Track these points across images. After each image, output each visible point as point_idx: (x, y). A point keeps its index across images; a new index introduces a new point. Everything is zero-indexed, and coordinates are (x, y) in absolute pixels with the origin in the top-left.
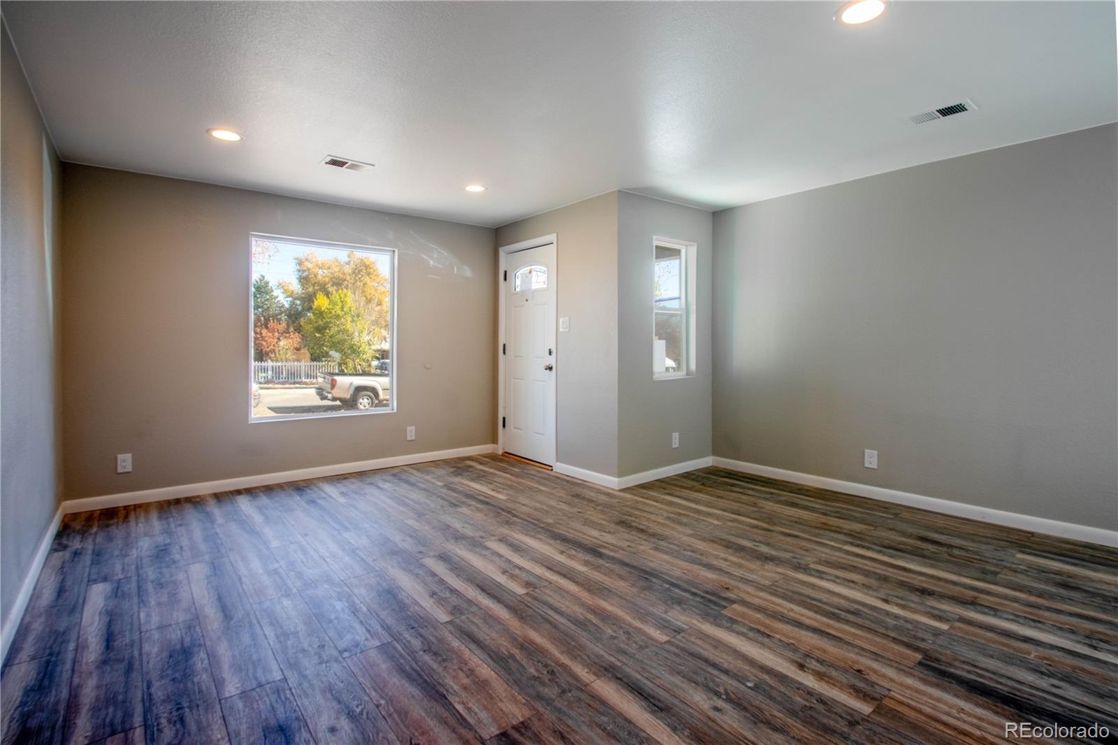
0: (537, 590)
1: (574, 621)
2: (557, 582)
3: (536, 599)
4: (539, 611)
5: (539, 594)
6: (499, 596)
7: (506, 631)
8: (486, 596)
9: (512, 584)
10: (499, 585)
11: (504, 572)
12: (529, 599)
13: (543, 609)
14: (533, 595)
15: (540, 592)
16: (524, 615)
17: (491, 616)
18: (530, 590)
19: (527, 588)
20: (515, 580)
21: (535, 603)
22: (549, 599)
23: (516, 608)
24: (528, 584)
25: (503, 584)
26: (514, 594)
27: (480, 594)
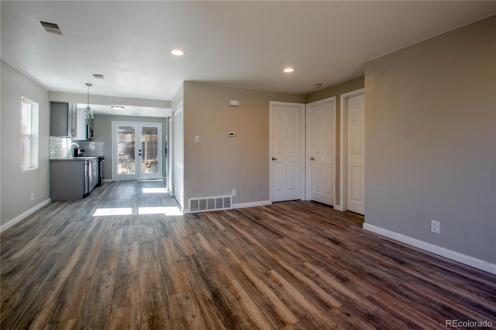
0: (265, 271)
1: (254, 257)
2: (253, 275)
3: (267, 267)
4: (267, 262)
5: (264, 269)
6: (284, 271)
7: (281, 257)
8: (290, 271)
9: (277, 277)
10: (284, 277)
11: (281, 285)
12: (270, 267)
13: (265, 262)
14: (268, 269)
15: (264, 270)
16: (274, 261)
17: (287, 262)
18: (268, 272)
19: (270, 273)
20: (275, 279)
21: (267, 266)
22: (260, 266)
23: (276, 264)
24: (268, 275)
25: (282, 277)
26: (277, 270)
27: (293, 273)
